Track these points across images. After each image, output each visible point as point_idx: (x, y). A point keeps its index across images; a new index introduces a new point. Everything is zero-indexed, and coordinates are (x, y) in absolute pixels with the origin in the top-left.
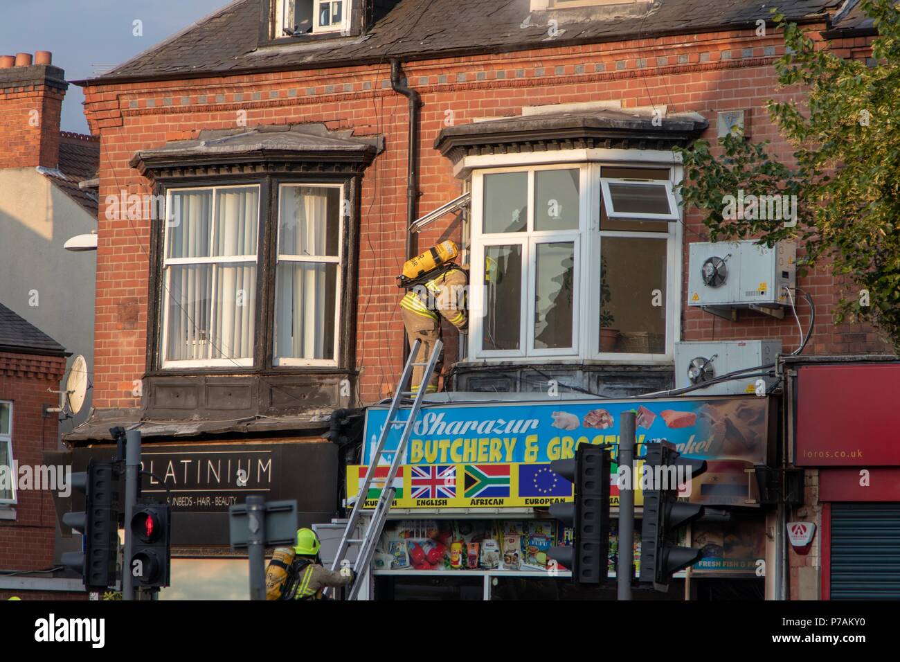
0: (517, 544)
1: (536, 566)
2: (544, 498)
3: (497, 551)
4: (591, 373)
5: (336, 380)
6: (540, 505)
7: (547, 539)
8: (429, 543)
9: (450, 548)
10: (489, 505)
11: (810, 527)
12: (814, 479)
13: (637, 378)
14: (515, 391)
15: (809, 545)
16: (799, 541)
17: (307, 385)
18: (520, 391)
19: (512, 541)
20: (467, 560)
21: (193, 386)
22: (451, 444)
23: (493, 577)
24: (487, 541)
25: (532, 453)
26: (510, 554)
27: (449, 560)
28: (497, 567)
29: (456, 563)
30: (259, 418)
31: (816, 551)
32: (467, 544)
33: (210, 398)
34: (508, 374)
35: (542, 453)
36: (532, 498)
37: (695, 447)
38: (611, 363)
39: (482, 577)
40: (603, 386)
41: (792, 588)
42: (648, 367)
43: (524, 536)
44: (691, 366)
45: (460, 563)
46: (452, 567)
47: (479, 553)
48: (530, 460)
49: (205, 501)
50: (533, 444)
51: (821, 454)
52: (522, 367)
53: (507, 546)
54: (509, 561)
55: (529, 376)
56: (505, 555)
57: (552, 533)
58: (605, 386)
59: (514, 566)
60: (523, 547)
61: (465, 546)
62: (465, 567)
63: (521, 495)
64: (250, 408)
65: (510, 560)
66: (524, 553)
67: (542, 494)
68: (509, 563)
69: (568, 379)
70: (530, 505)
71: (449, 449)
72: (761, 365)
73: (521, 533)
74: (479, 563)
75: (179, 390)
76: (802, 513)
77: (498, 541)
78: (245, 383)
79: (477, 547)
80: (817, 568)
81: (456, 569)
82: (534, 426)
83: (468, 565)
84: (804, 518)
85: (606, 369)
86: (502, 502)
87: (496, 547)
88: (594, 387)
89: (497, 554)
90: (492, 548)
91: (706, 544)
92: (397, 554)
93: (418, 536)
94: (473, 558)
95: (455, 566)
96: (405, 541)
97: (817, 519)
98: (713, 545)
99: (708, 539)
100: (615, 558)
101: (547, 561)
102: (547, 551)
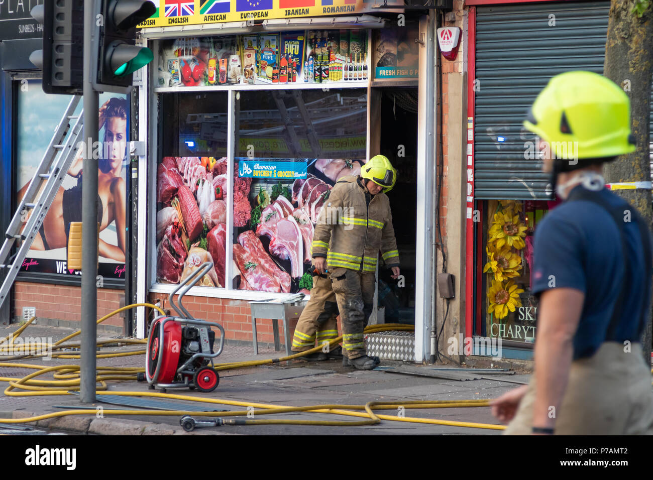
0: (252, 60)
1: (265, 80)
2: (254, 12)
3: (239, 66)
6: (251, 19)
7: (273, 52)
8: (194, 60)
9: (208, 65)
10: (216, 21)
11: (455, 31)
15: (455, 51)
16: (447, 47)
19: (249, 56)
20: (219, 75)
23: (236, 91)
24: (233, 57)
26: (248, 69)
27: (207, 76)
28: (239, 82)
29: (212, 79)
31: (461, 56)
32: (219, 60)
36: (245, 12)
39: (226, 92)
41: (443, 95)
43: (258, 51)
45: (214, 79)
46: (209, 83)
47: (227, 69)
53: (246, 61)
54: (247, 76)
56: (245, 70)
57: (277, 47)
59: (251, 81)
60: (257, 62)
61: (218, 62)
62: (218, 84)
63: (238, 9)
65: (248, 73)
66: (258, 67)
67: (252, 8)
68: (247, 78)
70: (244, 19)
73: (255, 48)
74: (227, 78)
76: (450, 17)
77: (240, 56)
79: (226, 63)
80: (462, 74)
81: (212, 85)
83: (220, 80)
84: (451, 23)
86: (225, 17)
87: (239, 63)
89: (240, 68)
90: (235, 63)
91: (385, 52)
92: (173, 72)
93: (186, 54)
94: (223, 73)
95: (212, 82)
96: (178, 59)
97: (463, 24)
98: (389, 54)
99: (386, 48)
100: (320, 70)
101: (273, 74)
102: (274, 65)
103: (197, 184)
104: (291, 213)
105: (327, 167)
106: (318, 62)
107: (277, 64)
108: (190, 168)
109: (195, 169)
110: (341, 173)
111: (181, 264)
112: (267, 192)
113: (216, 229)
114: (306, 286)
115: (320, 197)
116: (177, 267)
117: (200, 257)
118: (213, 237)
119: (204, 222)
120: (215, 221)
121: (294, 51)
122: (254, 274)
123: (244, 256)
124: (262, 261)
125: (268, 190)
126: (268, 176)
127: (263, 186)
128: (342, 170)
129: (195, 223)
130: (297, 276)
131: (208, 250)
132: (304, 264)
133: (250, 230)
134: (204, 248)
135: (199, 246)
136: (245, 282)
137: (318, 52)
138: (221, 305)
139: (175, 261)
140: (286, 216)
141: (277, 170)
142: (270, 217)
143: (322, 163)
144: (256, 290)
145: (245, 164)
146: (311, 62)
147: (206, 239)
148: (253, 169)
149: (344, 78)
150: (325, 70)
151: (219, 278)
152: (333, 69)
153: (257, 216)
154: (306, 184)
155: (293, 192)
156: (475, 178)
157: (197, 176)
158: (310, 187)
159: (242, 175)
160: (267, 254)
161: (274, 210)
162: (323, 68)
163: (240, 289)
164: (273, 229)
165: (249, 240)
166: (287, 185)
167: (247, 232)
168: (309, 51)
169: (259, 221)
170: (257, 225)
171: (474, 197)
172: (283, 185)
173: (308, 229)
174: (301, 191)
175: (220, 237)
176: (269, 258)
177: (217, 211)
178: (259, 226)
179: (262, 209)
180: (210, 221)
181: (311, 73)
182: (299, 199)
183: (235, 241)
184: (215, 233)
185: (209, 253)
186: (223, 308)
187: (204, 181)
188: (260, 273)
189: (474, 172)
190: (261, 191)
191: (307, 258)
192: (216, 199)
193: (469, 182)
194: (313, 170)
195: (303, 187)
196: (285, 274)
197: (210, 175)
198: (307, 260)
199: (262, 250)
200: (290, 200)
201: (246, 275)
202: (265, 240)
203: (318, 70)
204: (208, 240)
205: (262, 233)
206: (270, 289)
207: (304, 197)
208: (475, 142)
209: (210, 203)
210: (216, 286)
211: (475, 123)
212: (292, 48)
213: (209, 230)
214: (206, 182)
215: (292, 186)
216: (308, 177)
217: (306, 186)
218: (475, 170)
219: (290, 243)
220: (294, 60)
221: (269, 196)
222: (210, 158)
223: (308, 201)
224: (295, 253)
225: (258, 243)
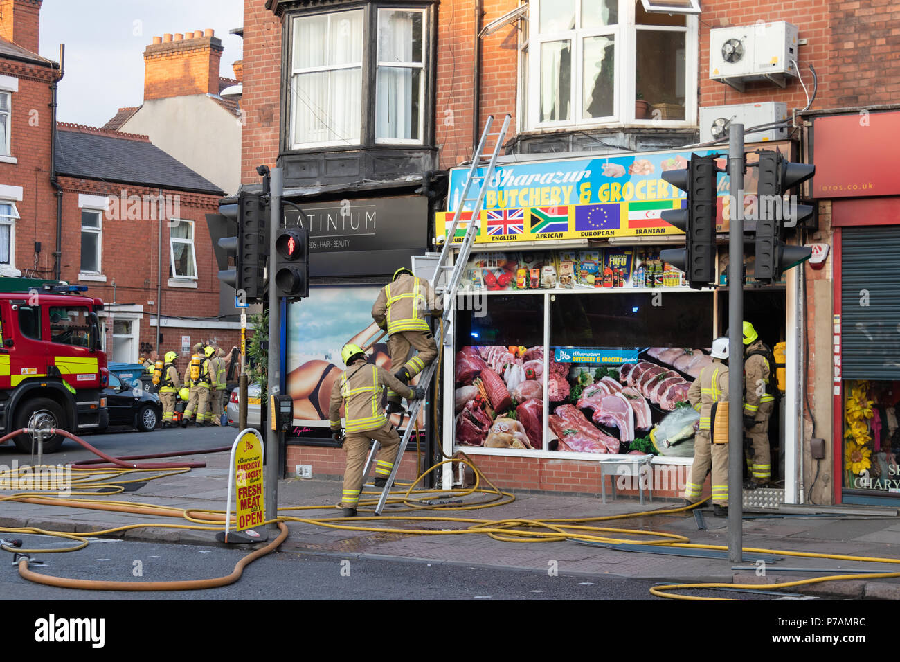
0: (571, 269)
1: (586, 286)
2: (597, 231)
3: (554, 275)
4: (630, 134)
5: (422, 154)
6: (593, 237)
7: (595, 264)
8: (499, 270)
9: (516, 274)
10: (551, 238)
11: (824, 247)
12: (828, 208)
13: (666, 138)
14: (568, 151)
15: (824, 262)
16: (816, 259)
17: (401, 158)
18: (573, 151)
19: (566, 267)
20: (530, 282)
21: (315, 161)
22: (519, 193)
23: (551, 295)
24: (546, 268)
25: (586, 197)
26: (565, 277)
27: (515, 282)
28: (554, 287)
29: (522, 285)
30: (365, 181)
31: (829, 266)
32: (530, 270)
33: (328, 169)
34: (561, 139)
35: (594, 197)
36: (586, 231)
37: (725, 186)
38: (646, 127)
39: (543, 295)
40: (640, 145)
41: (808, 297)
42: (675, 130)
43: (576, 263)
44: (714, 125)
45: (524, 285)
46: (518, 288)
47: (540, 277)
48: (584, 202)
49: (326, 244)
50: (586, 190)
51: (835, 188)
52: (573, 132)
53: (562, 271)
55: (579, 139)
56: (561, 278)
57: (600, 260)
58: (642, 144)
59: (568, 286)
60: (575, 271)
61: (528, 272)
62: (528, 288)
63: (577, 229)
64: (359, 175)
65: (565, 281)
66: (577, 275)
67: (595, 228)
68: (564, 284)
69: (612, 139)
70: (585, 237)
71: (517, 197)
72: (774, 121)
73: (574, 260)
74: (540, 284)
75: (304, 164)
76: (818, 235)
77: (555, 267)
78: (355, 157)
79: (538, 272)
80: (830, 281)
81: (521, 289)
82: (587, 176)
83: (531, 286)
84: (819, 240)
85: (642, 131)
86: (561, 235)
87: (554, 272)
88: (633, 146)
89: (555, 277)
90: (550, 272)
92: (474, 279)
93: (490, 265)
94: (534, 280)
95: (521, 287)
96: (480, 269)
97: (830, 241)
100: (652, 278)
101: (595, 281)
102: (596, 273)
103: (504, 368)
104: (619, 390)
105: (662, 354)
106: (650, 271)
107: (599, 273)
108: (495, 355)
109: (502, 356)
110: (679, 359)
111: (485, 431)
112: (589, 374)
113: (527, 402)
114: (638, 448)
115: (654, 378)
116: (480, 433)
117: (509, 425)
118: (525, 410)
119: (512, 397)
120: (526, 397)
121: (620, 263)
122: (574, 439)
123: (563, 424)
124: (585, 429)
125: (591, 373)
126: (591, 361)
127: (586, 369)
128: (680, 356)
129: (502, 399)
130: (627, 440)
131: (517, 420)
132: (635, 431)
133: (569, 403)
134: (513, 418)
135: (507, 416)
136: (563, 445)
137: (650, 263)
138: (538, 463)
139: (479, 429)
140: (612, 392)
141: (601, 357)
142: (592, 394)
143: (656, 351)
144: (578, 451)
145: (562, 352)
146: (641, 271)
147: (514, 411)
148: (572, 356)
149: (681, 284)
150: (658, 278)
151: (531, 443)
152: (668, 277)
153: (577, 393)
154: (637, 367)
155: (621, 374)
156: (842, 362)
157: (504, 362)
158: (641, 370)
159: (558, 360)
160: (590, 423)
161: (598, 388)
162: (656, 276)
163: (557, 450)
164: (598, 403)
165: (567, 412)
166: (613, 368)
167: (566, 406)
168: (639, 262)
169: (580, 397)
170: (577, 399)
171: (842, 377)
172: (609, 369)
173: (640, 403)
174: (631, 373)
175: (532, 410)
176: (593, 426)
177: (528, 389)
178: (579, 400)
179: (583, 388)
180: (520, 397)
181: (641, 280)
182: (629, 379)
183: (552, 411)
184: (527, 406)
185: (519, 423)
186: (541, 466)
187: (511, 366)
188: (581, 438)
189: (842, 358)
190: (582, 374)
191: (638, 426)
192: (527, 379)
193: (837, 366)
194: (644, 356)
195: (633, 370)
196: (612, 439)
197: (520, 360)
198: (639, 428)
199: (584, 420)
200: (618, 380)
201: (565, 439)
202: (588, 412)
203: (649, 278)
204: (518, 411)
205: (584, 406)
206: (594, 450)
207: (635, 378)
208: (842, 334)
209: (520, 382)
210: (528, 448)
211: (842, 319)
212: (617, 261)
213: (518, 404)
214: (515, 366)
215: (620, 369)
216: (639, 362)
217: (637, 370)
218: (842, 356)
219: (618, 414)
220: (621, 270)
221: (592, 377)
222: (520, 347)
223: (639, 381)
224: (625, 422)
225: (579, 414)
